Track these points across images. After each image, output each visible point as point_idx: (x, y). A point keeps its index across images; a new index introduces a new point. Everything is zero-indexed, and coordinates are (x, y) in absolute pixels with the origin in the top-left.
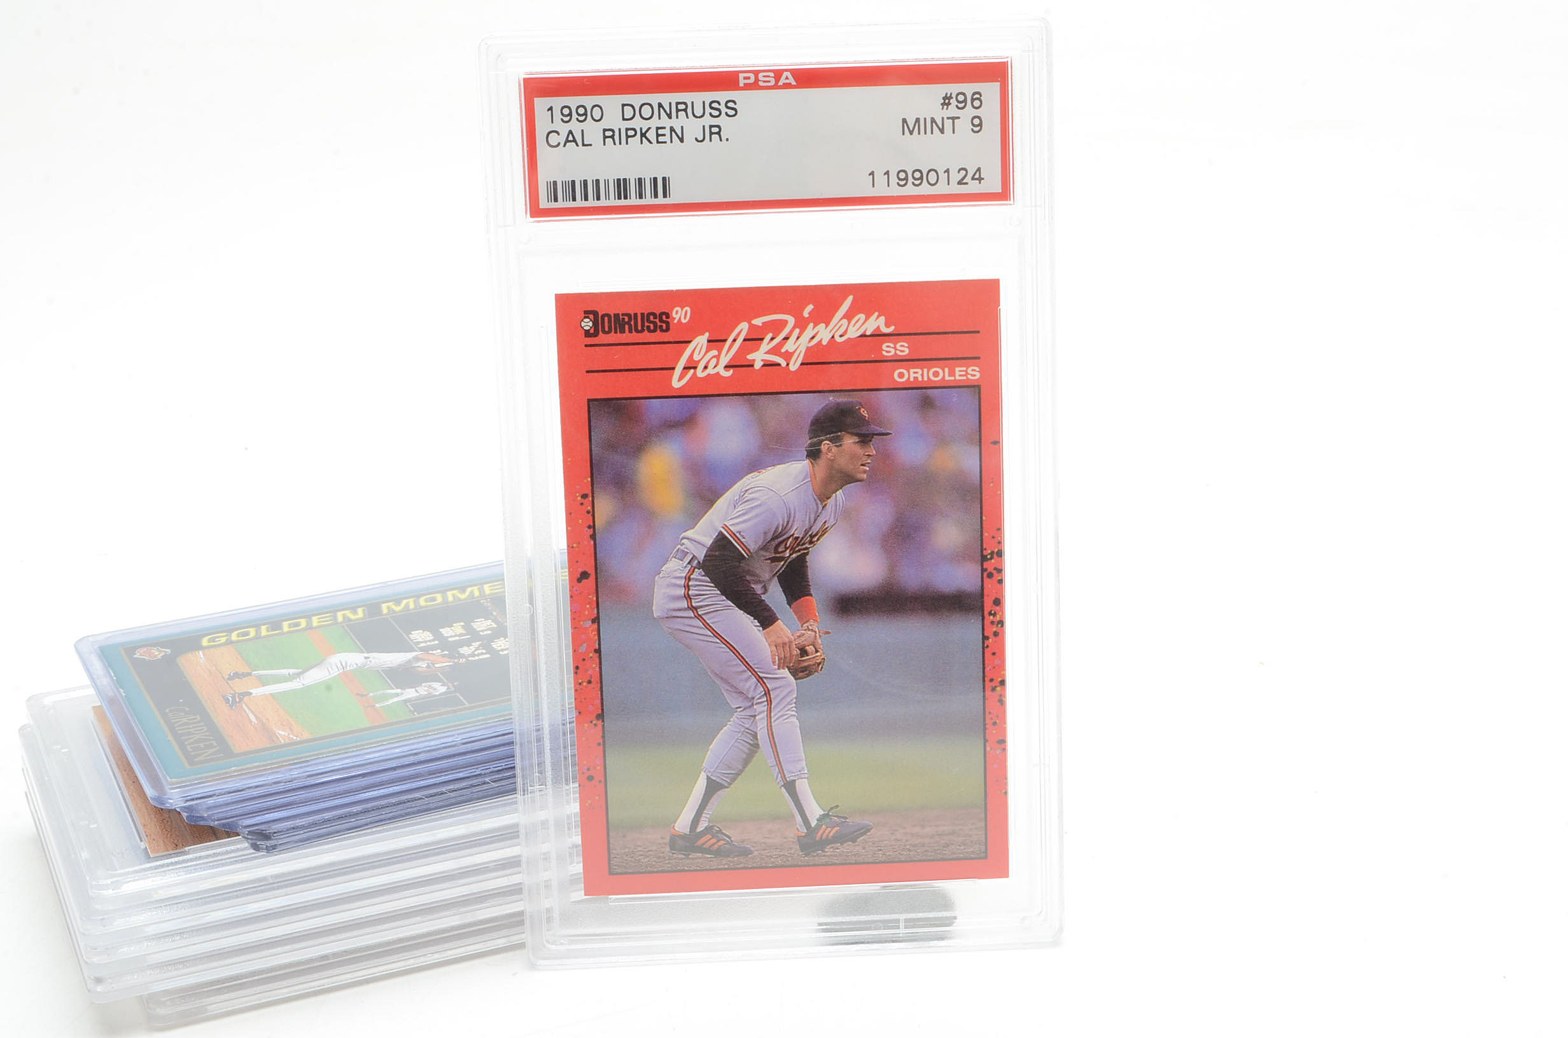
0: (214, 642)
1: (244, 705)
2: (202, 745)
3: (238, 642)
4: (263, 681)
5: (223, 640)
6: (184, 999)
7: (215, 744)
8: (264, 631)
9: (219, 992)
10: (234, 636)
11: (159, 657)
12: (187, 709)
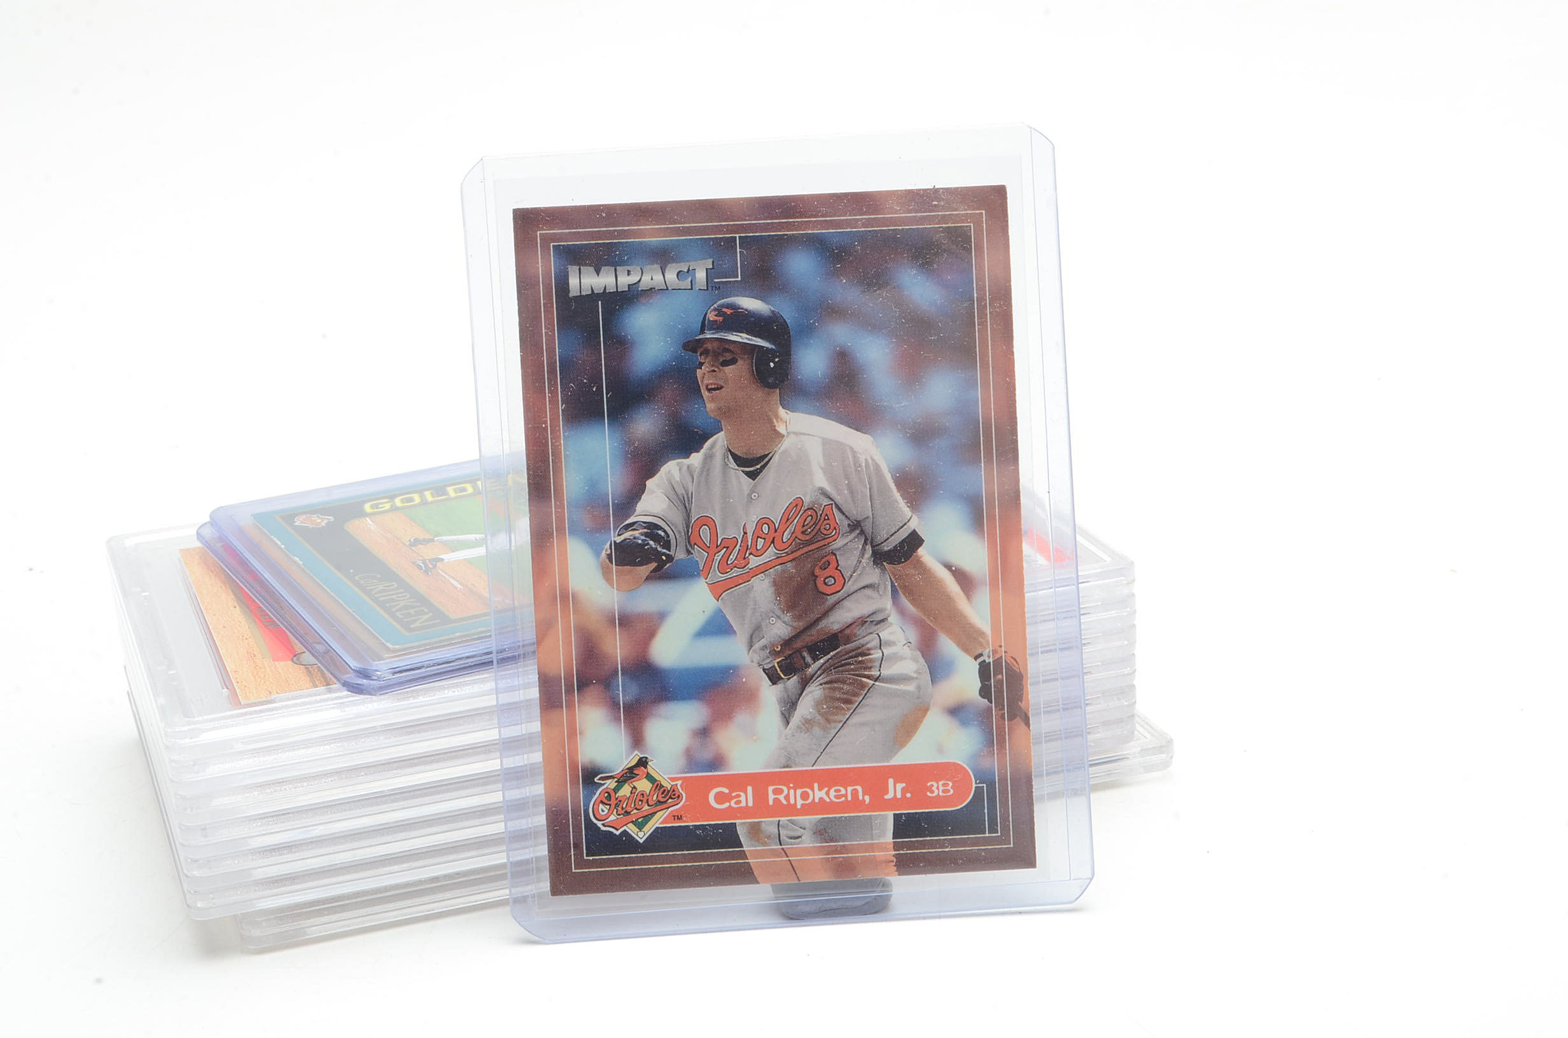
0: (377, 508)
1: (439, 571)
2: (412, 611)
3: (403, 508)
4: (453, 547)
5: (387, 506)
6: (281, 920)
7: (426, 610)
8: (428, 495)
9: (319, 913)
10: (398, 502)
11: (323, 524)
12: (379, 576)
